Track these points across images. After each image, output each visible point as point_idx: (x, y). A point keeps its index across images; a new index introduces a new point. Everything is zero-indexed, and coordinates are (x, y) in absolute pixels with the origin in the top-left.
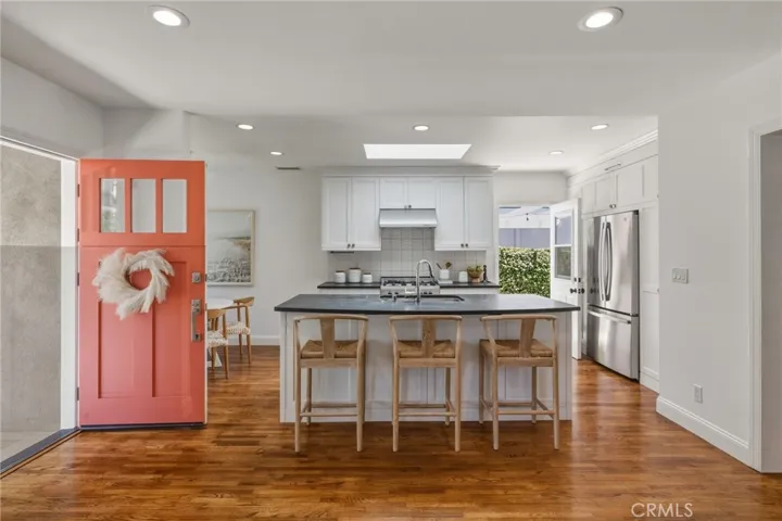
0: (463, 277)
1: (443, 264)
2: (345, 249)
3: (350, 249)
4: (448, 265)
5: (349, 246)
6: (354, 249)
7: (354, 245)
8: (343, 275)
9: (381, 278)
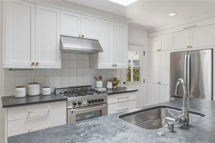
0: (110, 85)
1: (98, 77)
2: (29, 67)
3: (34, 67)
4: (101, 78)
5: (33, 64)
6: (38, 67)
7: (37, 64)
8: (23, 90)
9: (55, 89)
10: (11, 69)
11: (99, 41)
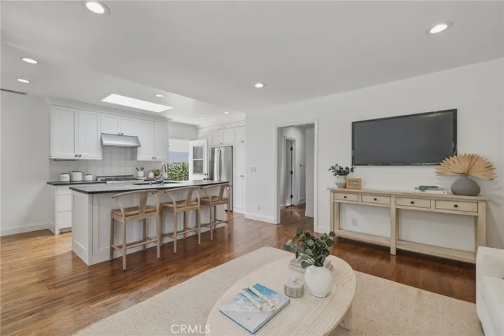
0: (151, 175)
1: (139, 168)
2: (73, 158)
3: (77, 158)
4: (142, 169)
5: (76, 156)
6: (81, 158)
7: (80, 156)
8: (68, 176)
9: (97, 177)
10: (56, 160)
11: (139, 138)
